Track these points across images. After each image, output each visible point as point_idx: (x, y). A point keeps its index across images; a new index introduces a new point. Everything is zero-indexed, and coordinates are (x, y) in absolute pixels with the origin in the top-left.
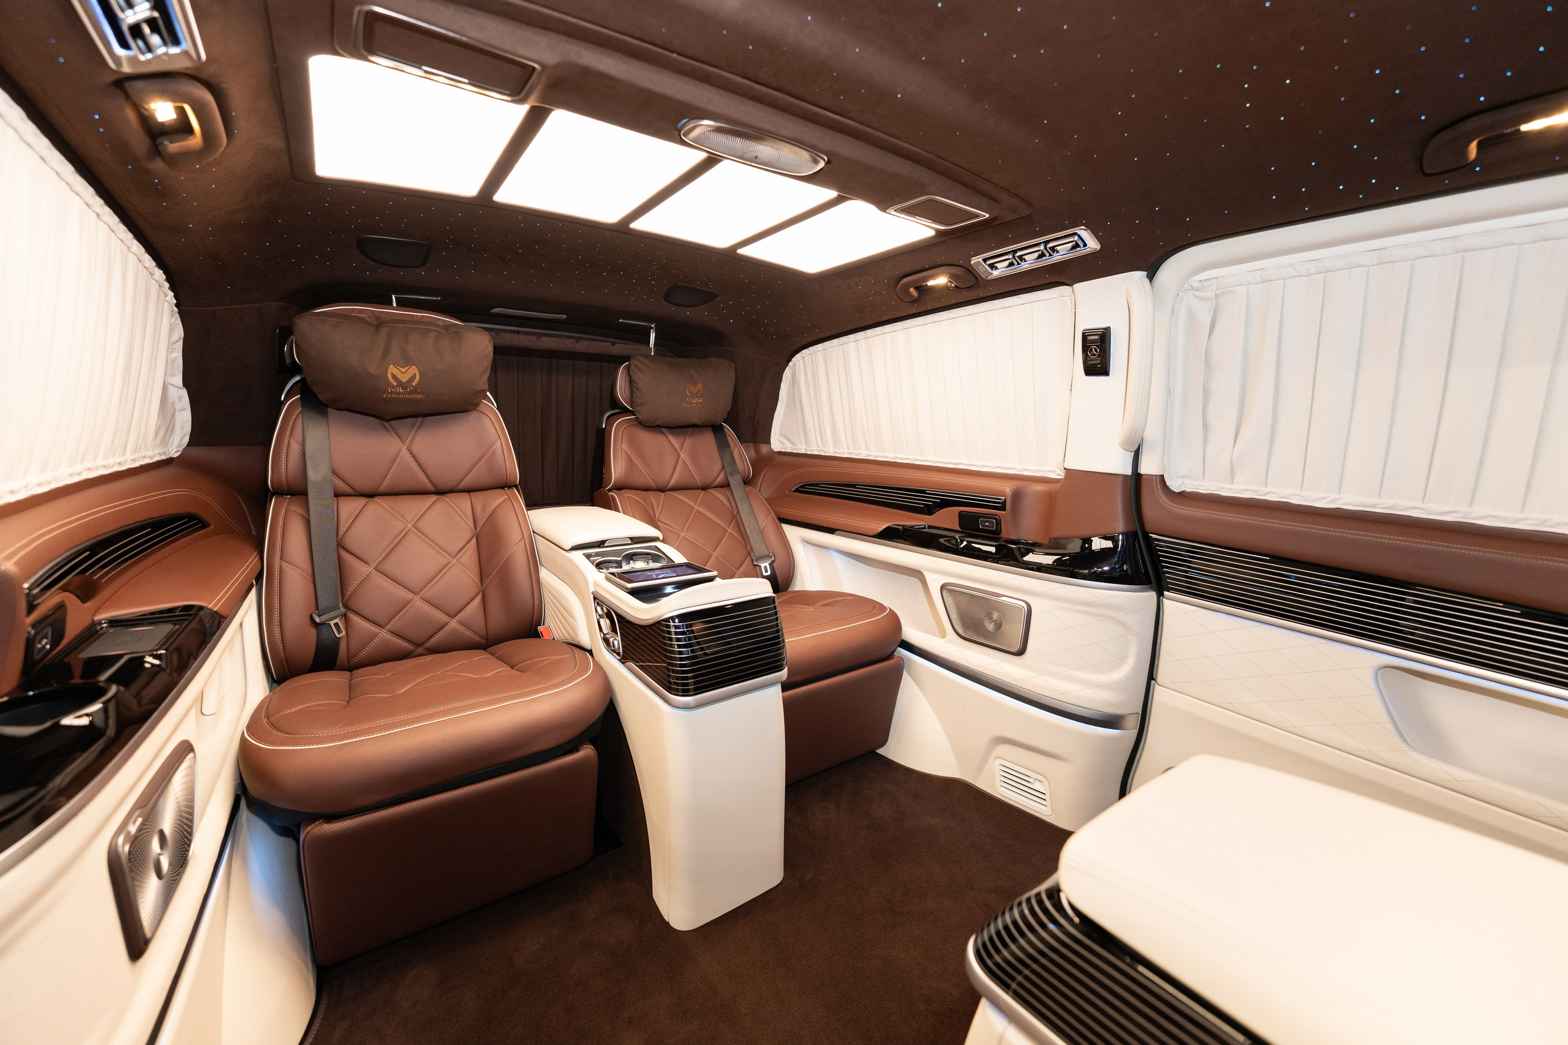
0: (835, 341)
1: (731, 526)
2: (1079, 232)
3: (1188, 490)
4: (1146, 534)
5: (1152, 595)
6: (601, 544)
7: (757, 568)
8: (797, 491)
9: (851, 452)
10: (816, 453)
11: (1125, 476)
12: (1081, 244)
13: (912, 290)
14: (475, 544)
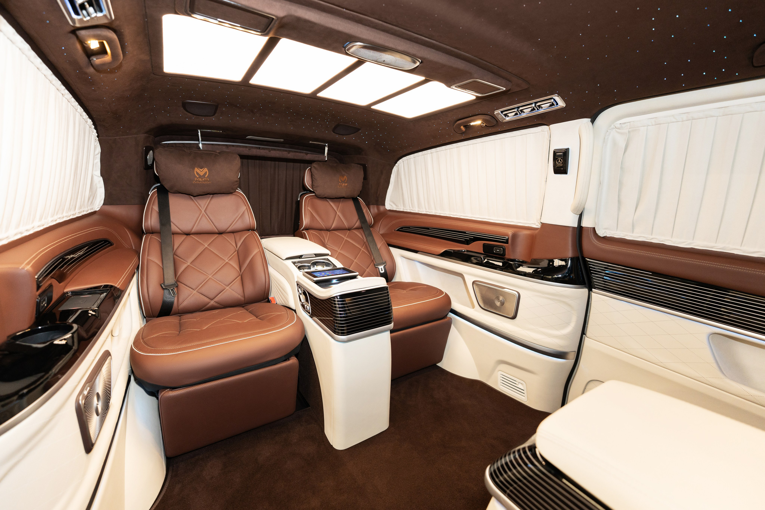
0: (420, 153)
1: (363, 247)
2: (554, 97)
3: (608, 236)
4: (584, 258)
5: (585, 291)
6: (300, 257)
7: (377, 269)
8: (398, 230)
9: (427, 211)
10: (409, 211)
11: (574, 228)
12: (555, 103)
13: (462, 127)
14: (237, 255)
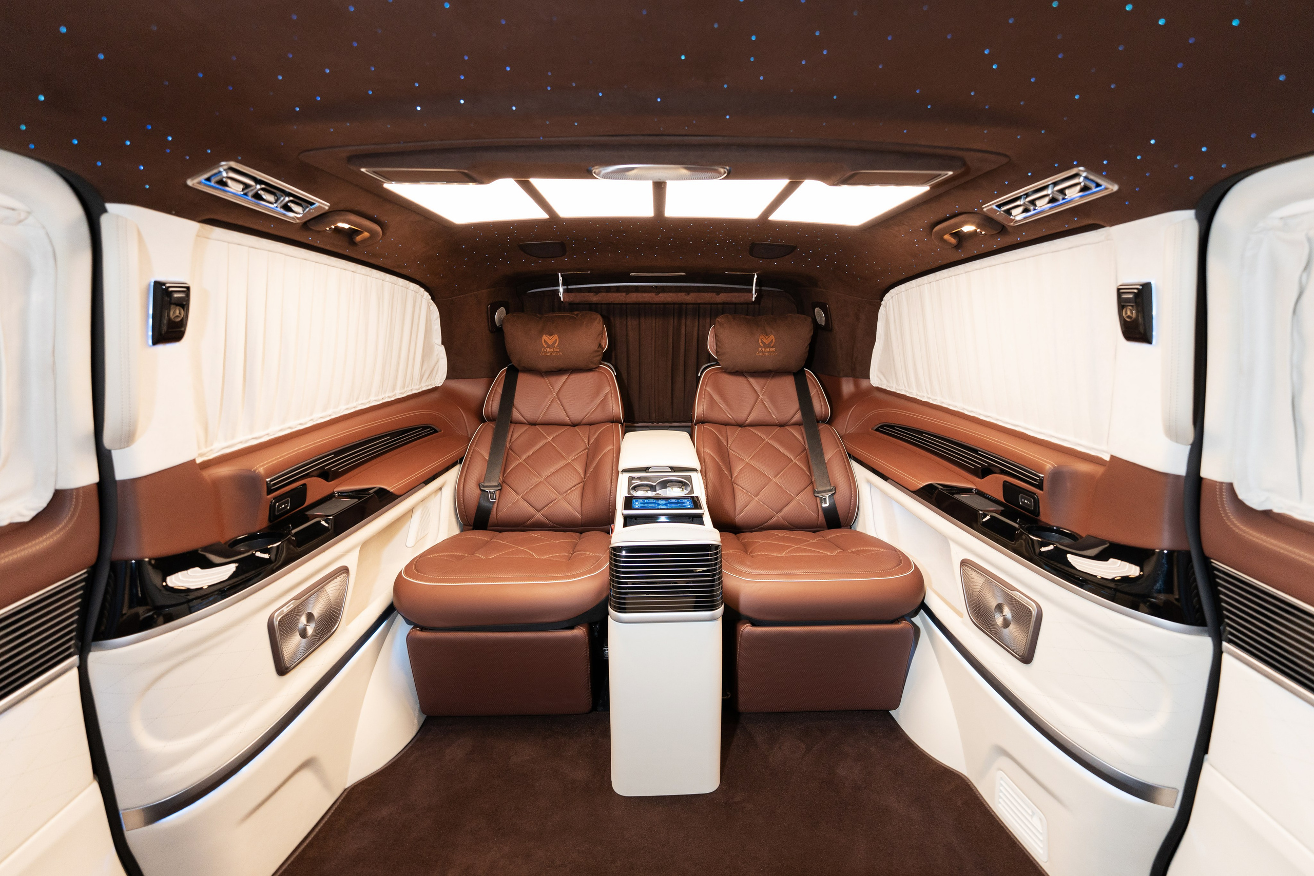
1: (798, 458)
3: (1275, 511)
4: (1206, 561)
6: (646, 469)
7: (818, 499)
8: (877, 430)
9: (929, 396)
11: (1177, 477)
13: (947, 237)
14: (586, 455)
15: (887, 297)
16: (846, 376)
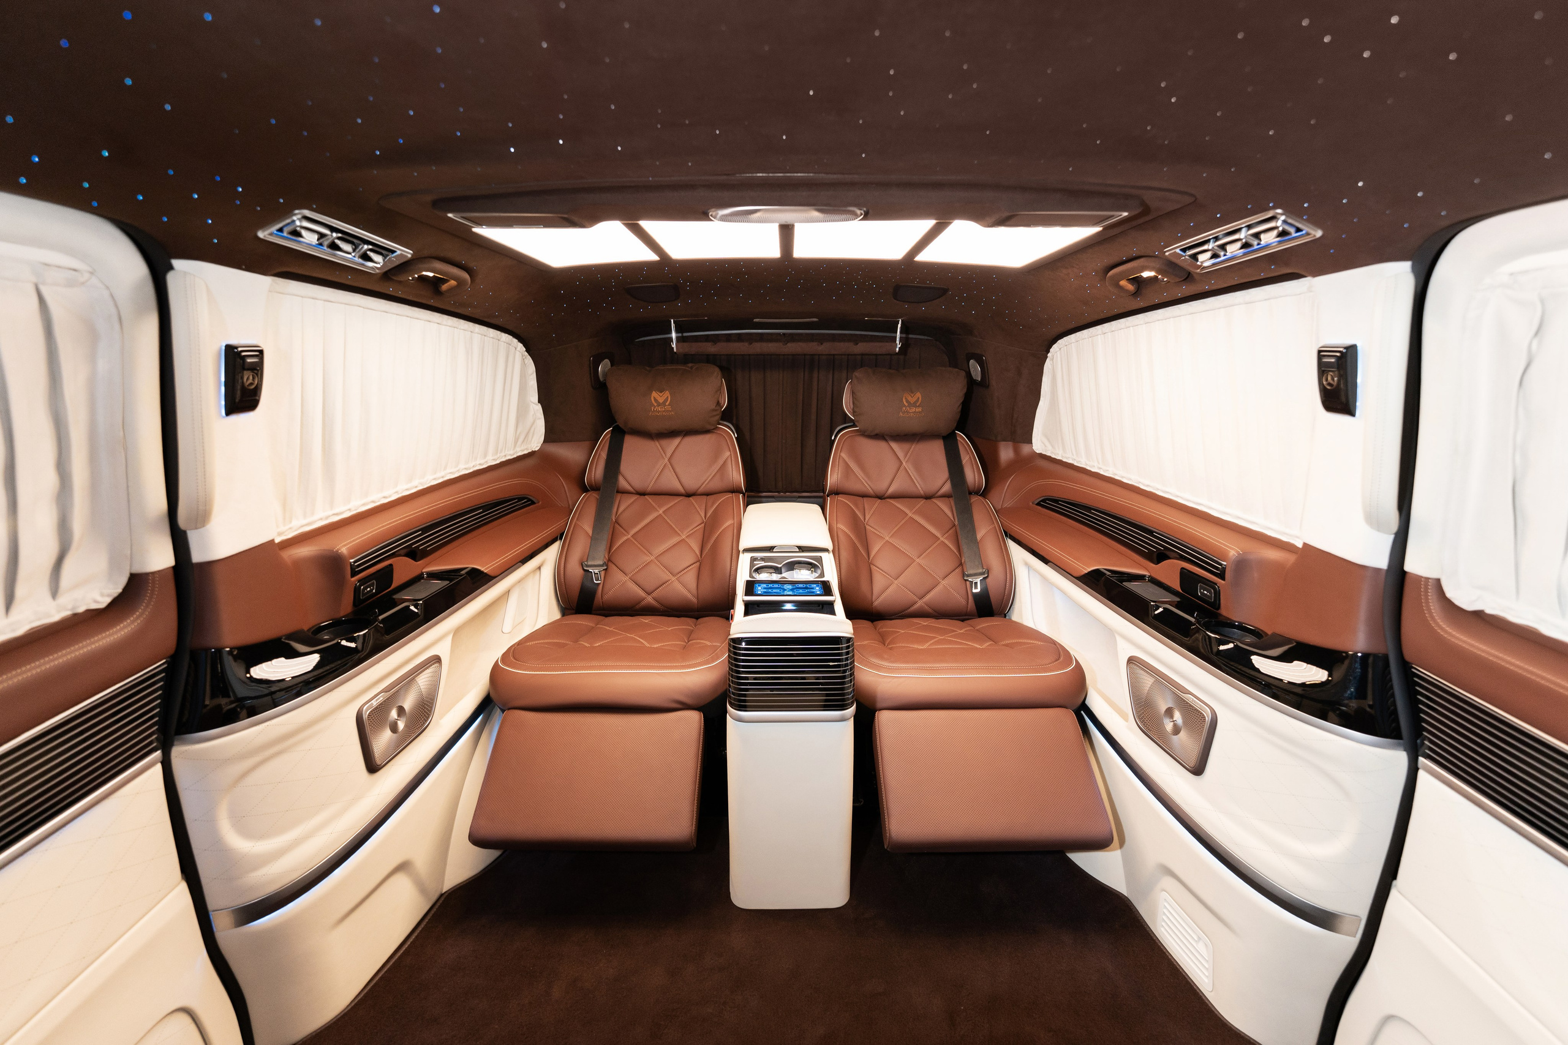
1: (946, 535)
5: (1403, 757)
6: (770, 549)
7: (968, 583)
8: (1038, 504)
11: (1376, 570)
13: (1123, 283)
14: (702, 531)
15: (1055, 347)
16: (1004, 440)
